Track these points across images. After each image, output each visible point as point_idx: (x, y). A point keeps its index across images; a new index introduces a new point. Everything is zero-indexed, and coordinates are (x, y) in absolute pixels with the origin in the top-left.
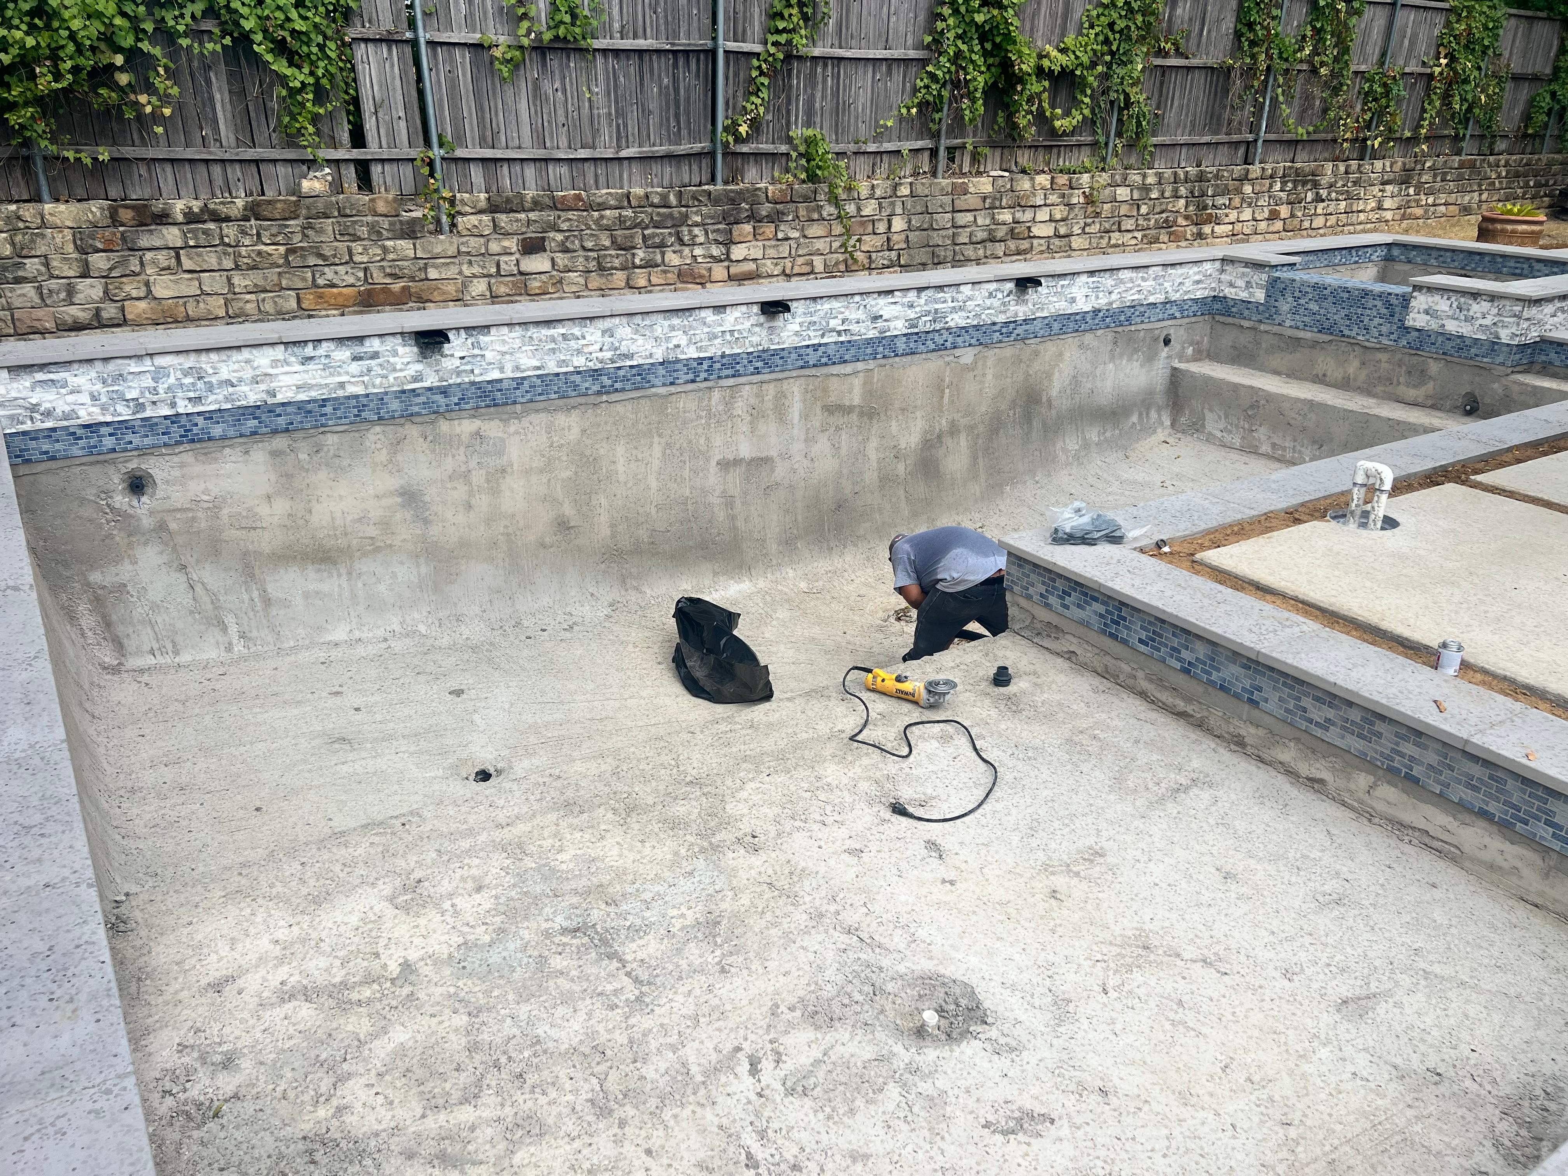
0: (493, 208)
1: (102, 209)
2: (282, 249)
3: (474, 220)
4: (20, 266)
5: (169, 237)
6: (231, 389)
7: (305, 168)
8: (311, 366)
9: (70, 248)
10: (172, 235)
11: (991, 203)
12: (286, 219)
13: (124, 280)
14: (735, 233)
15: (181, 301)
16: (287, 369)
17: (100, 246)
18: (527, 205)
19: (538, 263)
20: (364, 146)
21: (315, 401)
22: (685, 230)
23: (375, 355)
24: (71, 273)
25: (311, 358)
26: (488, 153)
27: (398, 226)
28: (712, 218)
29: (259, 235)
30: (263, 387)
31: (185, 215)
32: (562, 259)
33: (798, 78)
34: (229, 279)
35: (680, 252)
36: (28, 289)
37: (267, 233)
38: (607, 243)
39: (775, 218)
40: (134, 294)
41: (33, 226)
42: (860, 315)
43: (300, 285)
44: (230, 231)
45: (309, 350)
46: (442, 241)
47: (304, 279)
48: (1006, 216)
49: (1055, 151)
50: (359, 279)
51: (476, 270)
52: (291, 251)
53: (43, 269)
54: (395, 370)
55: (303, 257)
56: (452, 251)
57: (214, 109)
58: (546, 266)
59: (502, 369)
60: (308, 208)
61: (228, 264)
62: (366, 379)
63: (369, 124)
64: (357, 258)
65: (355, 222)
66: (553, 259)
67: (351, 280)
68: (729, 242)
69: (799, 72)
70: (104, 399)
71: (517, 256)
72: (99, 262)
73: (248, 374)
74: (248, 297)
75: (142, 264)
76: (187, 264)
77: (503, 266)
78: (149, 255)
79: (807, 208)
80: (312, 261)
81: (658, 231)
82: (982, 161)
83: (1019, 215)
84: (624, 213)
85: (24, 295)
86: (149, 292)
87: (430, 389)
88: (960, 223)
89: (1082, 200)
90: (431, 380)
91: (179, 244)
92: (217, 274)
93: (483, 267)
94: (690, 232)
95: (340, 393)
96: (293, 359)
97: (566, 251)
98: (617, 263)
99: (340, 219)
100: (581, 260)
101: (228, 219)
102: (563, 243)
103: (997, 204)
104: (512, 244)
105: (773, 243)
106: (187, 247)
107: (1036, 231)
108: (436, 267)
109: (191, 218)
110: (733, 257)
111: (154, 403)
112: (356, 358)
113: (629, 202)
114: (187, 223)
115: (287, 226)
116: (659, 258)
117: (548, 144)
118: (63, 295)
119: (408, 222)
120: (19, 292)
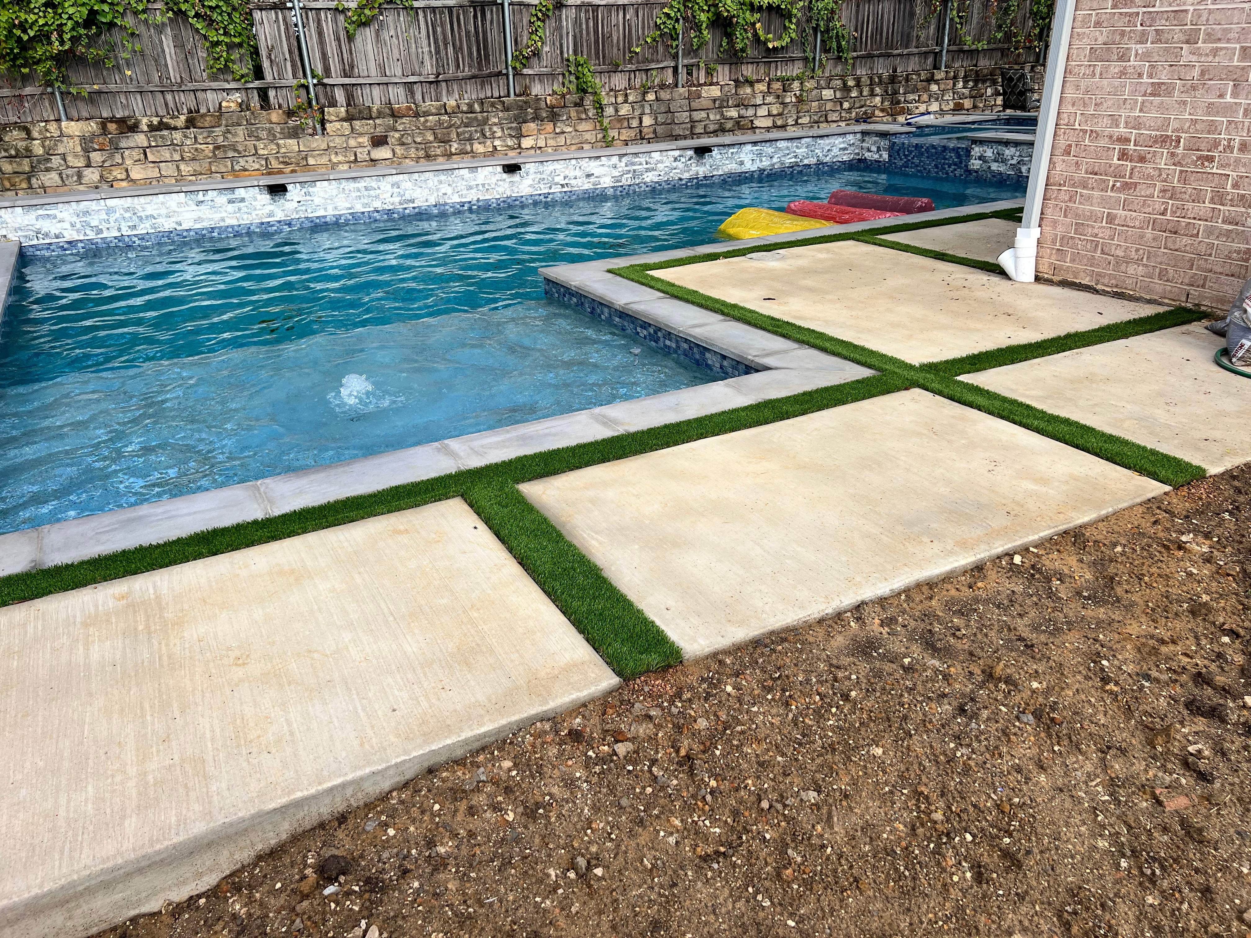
0: (349, 118)
1: (97, 123)
2: (211, 147)
3: (338, 125)
4: (48, 160)
5: (139, 141)
6: (154, 221)
7: (225, 94)
8: (202, 207)
9: (79, 149)
10: (140, 139)
11: (720, 104)
12: (213, 127)
13: (112, 168)
14: (523, 130)
15: (148, 181)
16: (187, 208)
17: (97, 147)
18: (374, 115)
19: (383, 153)
20: (263, 78)
21: (207, 229)
22: (487, 128)
23: (242, 200)
24: (80, 165)
25: (202, 202)
26: (347, 81)
27: (286, 130)
28: (506, 119)
29: (195, 137)
30: (174, 219)
31: (148, 126)
32: (399, 150)
33: (567, 20)
34: (178, 167)
35: (484, 143)
36: (54, 175)
37: (201, 137)
38: (431, 138)
39: (554, 117)
40: (119, 177)
41: (55, 135)
42: (578, 173)
43: (224, 170)
44: (177, 136)
45: (200, 197)
46: (317, 140)
47: (226, 166)
48: (733, 113)
49: (773, 65)
50: (262, 166)
51: (341, 158)
52: (217, 148)
53: (63, 162)
54: (255, 209)
55: (225, 152)
56: (324, 146)
57: (165, 59)
58: (389, 155)
59: (325, 209)
60: (227, 120)
61: (177, 157)
62: (238, 215)
63: (266, 64)
64: (261, 152)
65: (258, 128)
66: (393, 150)
67: (257, 166)
68: (520, 136)
69: (567, 17)
70: (78, 226)
71: (369, 148)
72: (97, 157)
73: (164, 211)
74: (191, 178)
75: (123, 158)
76: (151, 158)
77: (359, 155)
78: (127, 153)
79: (577, 111)
80: (231, 154)
81: (467, 129)
82: (715, 74)
83: (743, 112)
84: (442, 118)
85: (51, 179)
86: (128, 176)
87: (279, 222)
88: (696, 119)
89: (794, 100)
90: (280, 216)
91: (146, 144)
92: (170, 164)
93: (346, 156)
94: (490, 129)
95: (222, 224)
96: (191, 202)
97: (403, 144)
98: (438, 151)
99: (248, 126)
100: (413, 150)
101: (175, 128)
102: (400, 139)
103: (725, 104)
104: (365, 140)
105: (552, 135)
106: (150, 146)
107: (757, 123)
108: (314, 157)
109: (152, 128)
110: (523, 146)
111: (108, 229)
112: (230, 202)
113: (446, 110)
114: (150, 131)
115: (213, 132)
116: (468, 148)
117: (388, 74)
118: (75, 178)
119: (293, 128)
120: (48, 177)
